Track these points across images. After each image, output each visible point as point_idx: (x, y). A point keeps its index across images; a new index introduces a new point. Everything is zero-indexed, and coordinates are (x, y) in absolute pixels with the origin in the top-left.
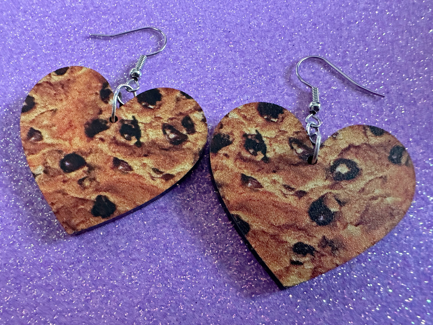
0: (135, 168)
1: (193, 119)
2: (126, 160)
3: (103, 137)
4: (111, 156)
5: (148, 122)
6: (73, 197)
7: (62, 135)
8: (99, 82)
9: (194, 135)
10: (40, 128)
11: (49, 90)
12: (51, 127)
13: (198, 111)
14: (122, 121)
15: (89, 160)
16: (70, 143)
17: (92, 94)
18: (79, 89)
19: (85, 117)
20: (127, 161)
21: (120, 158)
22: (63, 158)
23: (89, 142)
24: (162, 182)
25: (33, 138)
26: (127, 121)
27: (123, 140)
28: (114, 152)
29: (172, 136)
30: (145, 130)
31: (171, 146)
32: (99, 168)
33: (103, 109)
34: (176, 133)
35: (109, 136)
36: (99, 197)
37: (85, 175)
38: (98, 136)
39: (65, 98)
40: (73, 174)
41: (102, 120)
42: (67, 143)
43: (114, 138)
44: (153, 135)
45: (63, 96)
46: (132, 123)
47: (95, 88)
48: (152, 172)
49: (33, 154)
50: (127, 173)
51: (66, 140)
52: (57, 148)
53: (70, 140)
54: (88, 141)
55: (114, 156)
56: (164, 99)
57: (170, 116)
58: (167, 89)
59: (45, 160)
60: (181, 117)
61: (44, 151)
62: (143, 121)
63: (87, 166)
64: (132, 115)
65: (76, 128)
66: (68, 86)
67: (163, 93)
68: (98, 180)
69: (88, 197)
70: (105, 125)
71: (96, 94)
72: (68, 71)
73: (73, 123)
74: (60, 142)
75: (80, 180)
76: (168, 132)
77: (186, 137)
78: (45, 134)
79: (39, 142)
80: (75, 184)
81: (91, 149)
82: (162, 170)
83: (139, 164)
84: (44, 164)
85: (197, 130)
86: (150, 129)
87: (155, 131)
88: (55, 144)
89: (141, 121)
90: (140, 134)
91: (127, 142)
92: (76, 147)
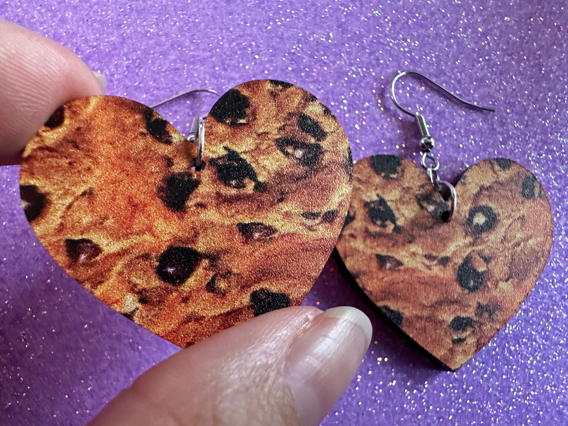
0: (277, 225)
1: (312, 116)
2: (256, 220)
3: (199, 200)
4: (232, 225)
5: (253, 147)
6: (214, 317)
7: (130, 227)
8: (135, 112)
9: (328, 139)
10: (82, 233)
11: (53, 161)
12: (102, 223)
13: (312, 101)
14: (213, 162)
15: (201, 246)
16: (153, 235)
17: (136, 137)
18: (108, 138)
19: (150, 181)
20: (260, 221)
21: (247, 222)
22: (157, 264)
23: (183, 218)
24: (327, 229)
25: (83, 257)
26: (219, 158)
27: (233, 192)
28: (232, 216)
29: (299, 153)
30: (256, 161)
31: (306, 168)
32: (226, 252)
33: (170, 156)
34: (301, 148)
35: (209, 195)
36: (254, 296)
37: (211, 274)
38: (190, 203)
39: (93, 163)
40: (191, 281)
41: (180, 174)
42: (147, 237)
44: (272, 164)
45: (87, 162)
46: (229, 159)
47: (134, 125)
48: (304, 221)
49: (101, 282)
50: (271, 239)
51: (144, 233)
52: (136, 252)
53: (150, 229)
54: (181, 218)
55: (236, 222)
56: (254, 100)
57: (278, 125)
58: (248, 85)
59: (129, 282)
60: (294, 119)
61: (118, 268)
62: (244, 148)
63: (205, 258)
64: (222, 146)
65: (145, 205)
66: (84, 141)
67: (245, 93)
68: (235, 271)
69: (237, 304)
70: (190, 181)
71: (142, 134)
72: (67, 113)
73: (136, 201)
74: (135, 241)
75: (208, 284)
76: (290, 150)
77: (318, 147)
78: (96, 238)
79: (98, 258)
80: (207, 295)
81: (193, 228)
82: (315, 210)
83: (279, 217)
84: (132, 290)
85: (327, 131)
86: (262, 157)
87: (270, 158)
88: (128, 249)
89: (242, 150)
90: (253, 171)
91: (242, 191)
92: (167, 237)
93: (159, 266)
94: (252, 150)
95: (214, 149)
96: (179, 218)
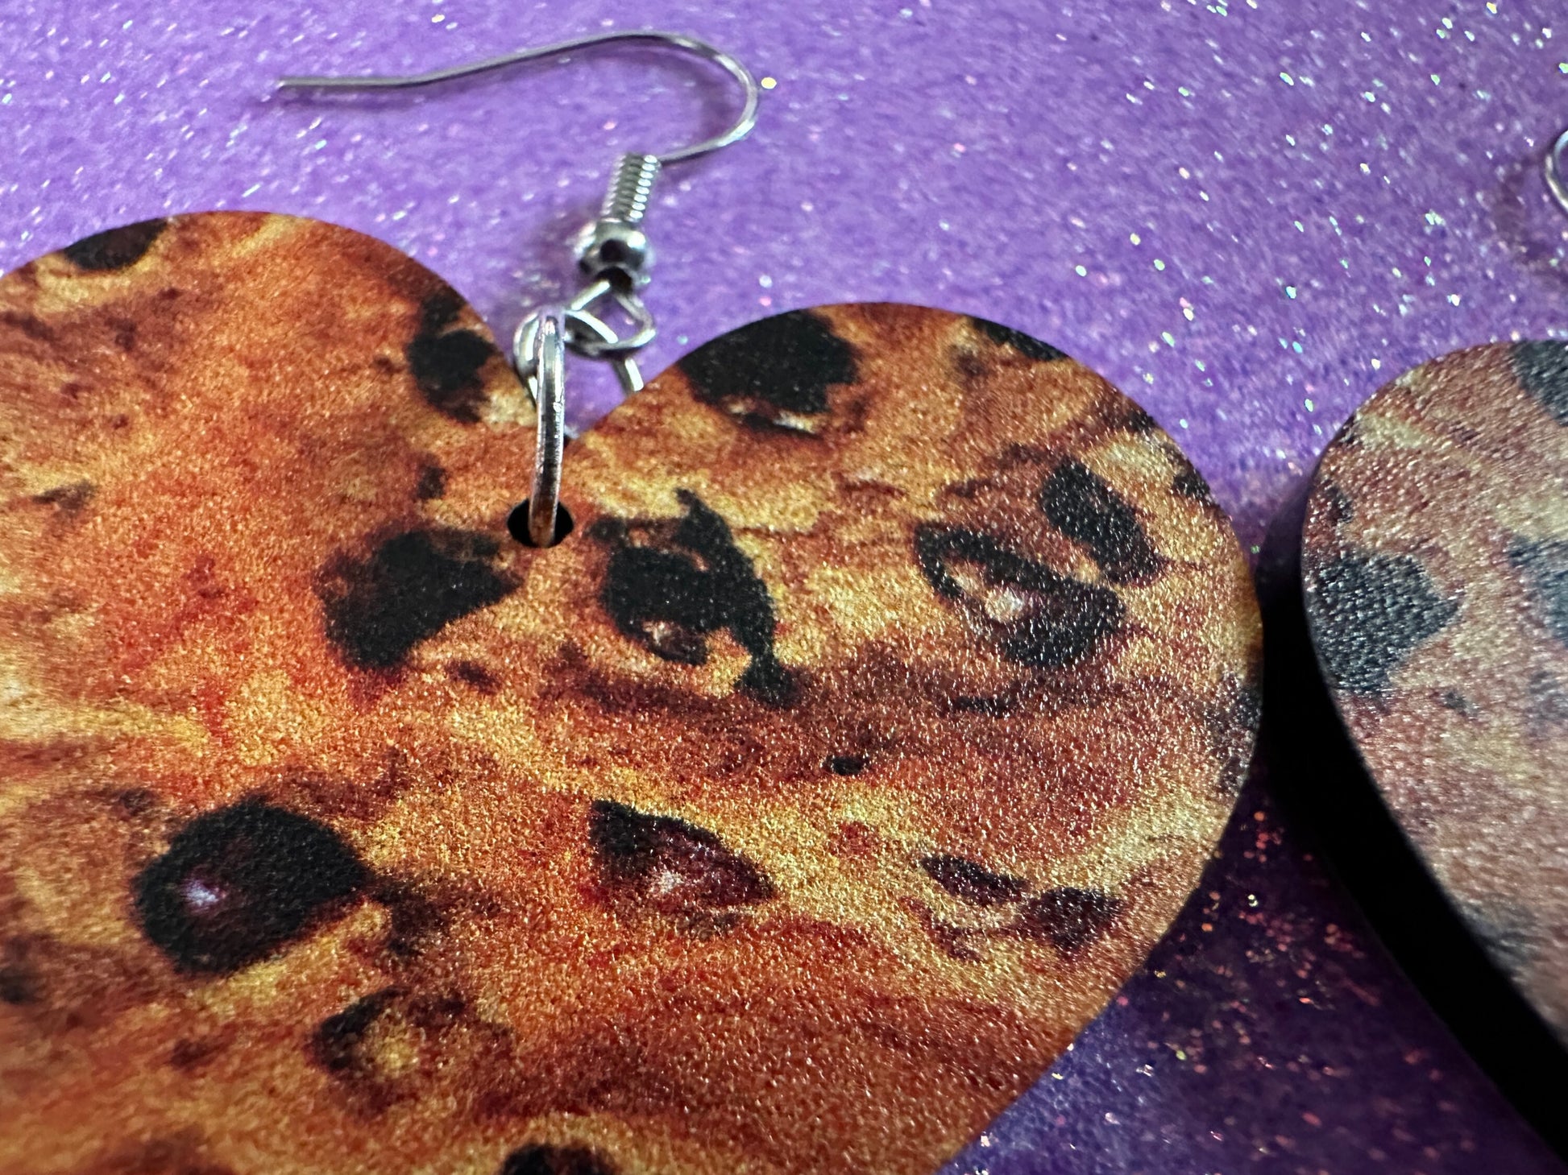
0: (785, 869)
1: (1116, 484)
2: (692, 815)
3: (476, 652)
4: (568, 800)
5: (804, 524)
7: (137, 665)
8: (393, 295)
9: (1161, 587)
11: (20, 367)
12: (45, 617)
13: (1133, 430)
14: (608, 529)
15: (385, 844)
16: (214, 726)
17: (355, 369)
18: (253, 345)
19: (317, 523)
20: (712, 825)
21: (650, 805)
22: (161, 849)
23: (373, 699)
24: (1034, 968)
26: (641, 524)
27: (640, 665)
28: (589, 762)
29: (1006, 604)
30: (797, 580)
31: (1018, 670)
32: (489, 905)
33: (444, 462)
34: (1023, 587)
35: (528, 645)
37: (372, 981)
38: (435, 654)
39: (149, 408)
40: (263, 981)
41: (449, 534)
42: (187, 729)
43: (572, 656)
44: (862, 610)
45: (131, 400)
46: (682, 541)
47: (370, 329)
48: (929, 893)
50: (731, 919)
51: (180, 707)
52: (106, 768)
53: (213, 701)
54: (365, 698)
55: (597, 793)
56: (880, 366)
57: (950, 476)
58: (873, 312)
60: (1030, 477)
62: (764, 516)
63: (381, 900)
64: (673, 482)
65: (248, 605)
66: (164, 334)
67: (854, 333)
68: (488, 1006)
70: (478, 572)
71: (384, 365)
72: (161, 245)
73: (224, 576)
74: (127, 726)
75: (331, 1025)
76: (966, 580)
77: (1106, 603)
81: (394, 753)
82: (1003, 865)
83: (809, 836)
85: (1168, 553)
86: (829, 573)
87: (867, 583)
88: (84, 748)
89: (753, 523)
90: (768, 610)
91: (680, 676)
92: (264, 756)
93: (165, 859)
94: (797, 534)
95: (636, 485)
96: (355, 696)
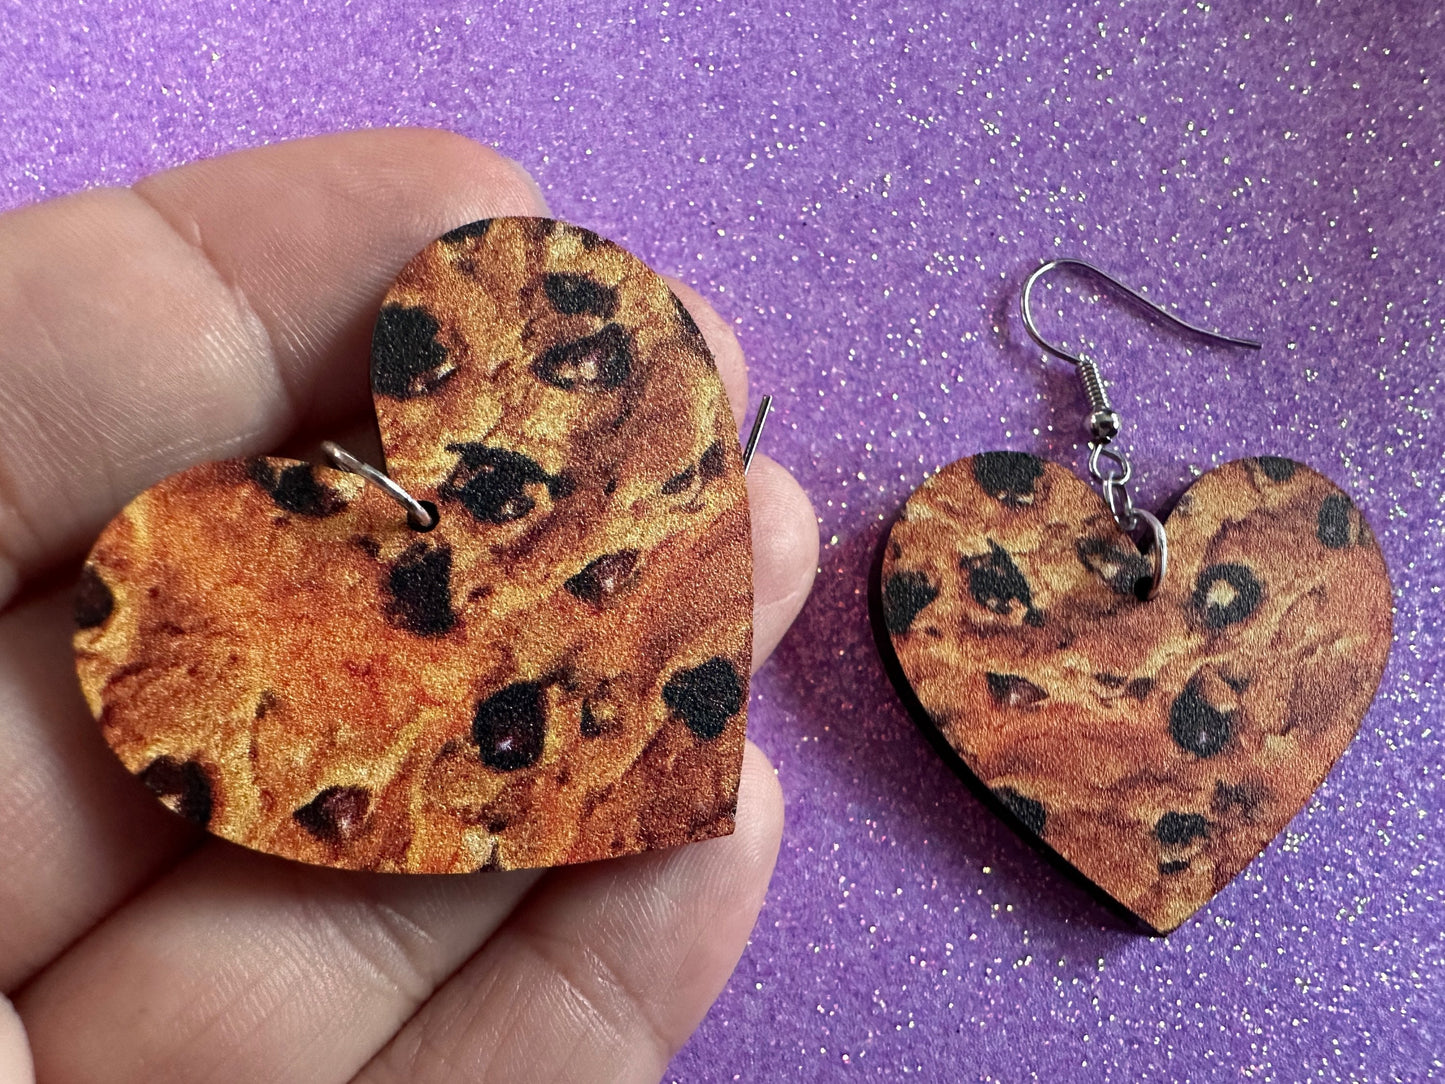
0: (632, 540)
1: (569, 269)
2: (592, 555)
3: (470, 585)
4: (556, 594)
5: (498, 413)
6: (628, 774)
7: (385, 717)
8: (234, 487)
9: (623, 302)
10: (312, 784)
11: (156, 689)
12: (333, 744)
13: (548, 233)
14: (446, 492)
15: (529, 670)
16: (434, 703)
17: (273, 537)
18: (222, 573)
19: (359, 608)
20: (599, 553)
21: (578, 569)
22: (477, 749)
23: (465, 637)
24: (720, 489)
25: (345, 824)
26: (453, 478)
27: (519, 528)
28: (547, 576)
29: (589, 369)
30: (523, 439)
31: (618, 391)
32: (578, 648)
33: (362, 533)
34: (586, 354)
35: (480, 565)
36: (669, 695)
37: (577, 704)
38: (459, 601)
39: (232, 642)
40: (553, 740)
41: (402, 557)
42: (428, 714)
44: (554, 425)
45: (221, 648)
46: (473, 467)
47: (252, 513)
48: (674, 500)
49: (407, 845)
50: (637, 573)
51: (417, 712)
52: (427, 753)
53: (422, 698)
54: (462, 640)
55: (560, 583)
56: (439, 306)
57: (517, 333)
58: (405, 277)
59: (453, 812)
60: (540, 300)
61: (417, 801)
62: (484, 426)
63: (549, 684)
64: (440, 447)
65: (384, 659)
66: (182, 611)
67: (412, 299)
68: (612, 673)
69: (651, 729)
70: (432, 559)
71: (279, 522)
72: (107, 576)
73: (363, 662)
74: (411, 736)
75: (584, 727)
76: (569, 373)
77: (616, 330)
78: (345, 774)
79: (372, 808)
80: (592, 746)
81: (494, 645)
82: (681, 467)
83: (627, 522)
84: (467, 822)
85: (613, 283)
86: (529, 423)
87: (543, 413)
88: (411, 758)
89: (484, 432)
90: (529, 461)
91: (533, 517)
92: (461, 692)
93: (482, 751)
94: (502, 419)
95: (431, 463)
96: (458, 643)
